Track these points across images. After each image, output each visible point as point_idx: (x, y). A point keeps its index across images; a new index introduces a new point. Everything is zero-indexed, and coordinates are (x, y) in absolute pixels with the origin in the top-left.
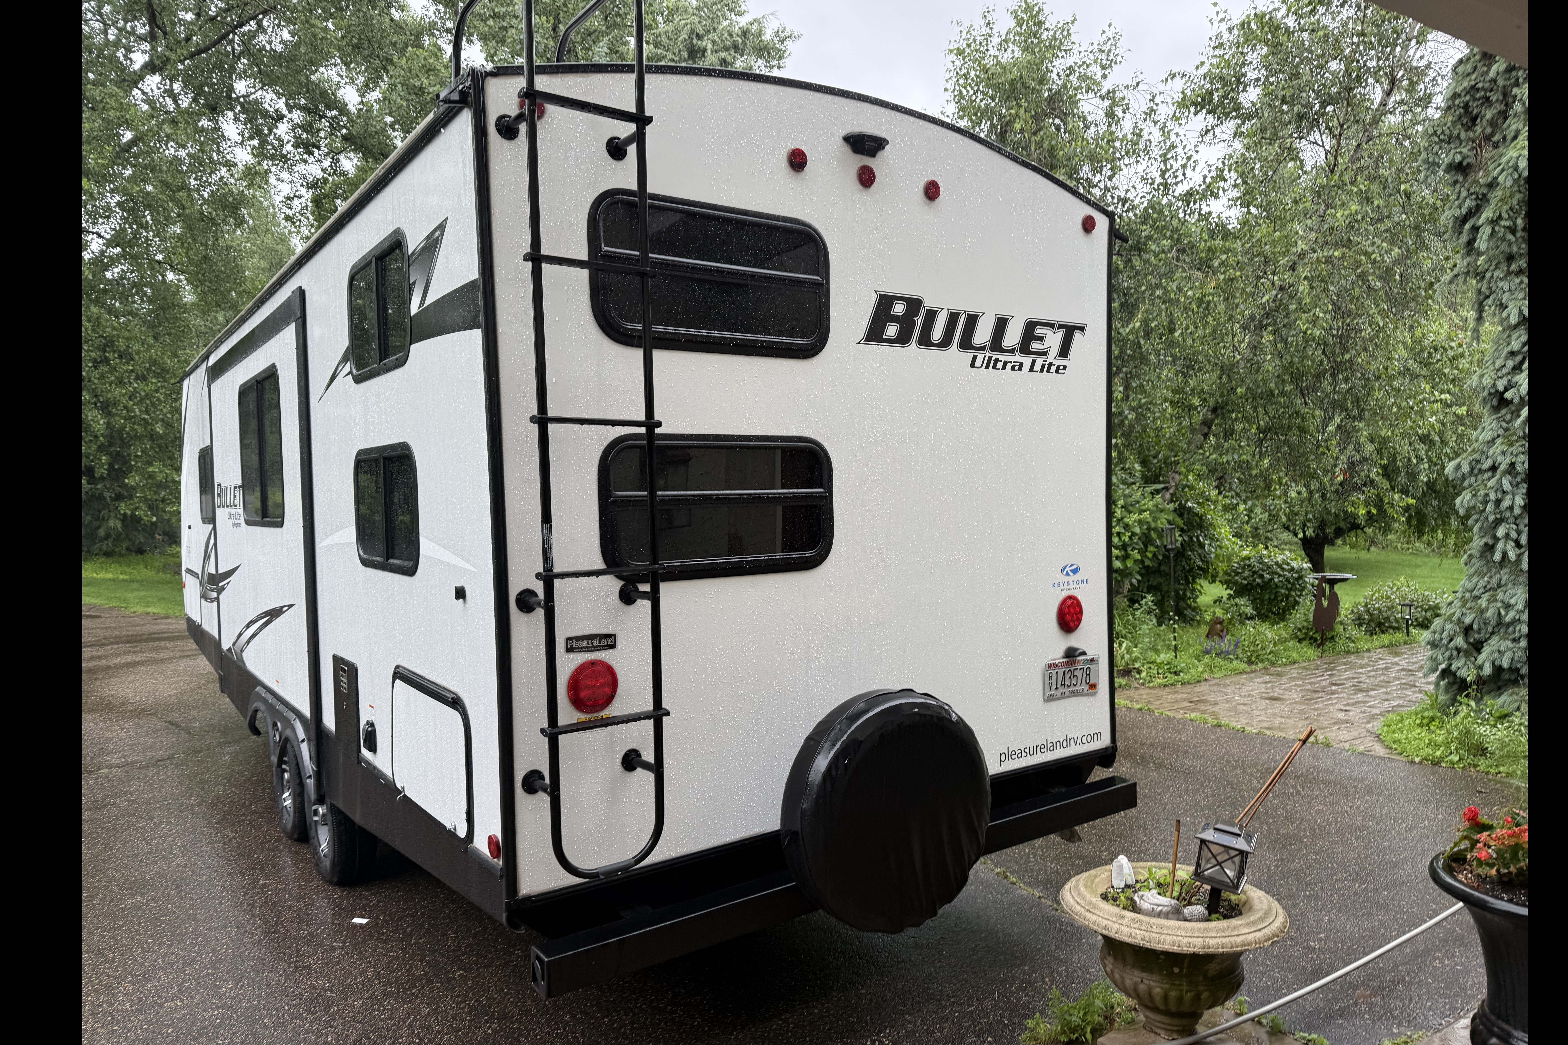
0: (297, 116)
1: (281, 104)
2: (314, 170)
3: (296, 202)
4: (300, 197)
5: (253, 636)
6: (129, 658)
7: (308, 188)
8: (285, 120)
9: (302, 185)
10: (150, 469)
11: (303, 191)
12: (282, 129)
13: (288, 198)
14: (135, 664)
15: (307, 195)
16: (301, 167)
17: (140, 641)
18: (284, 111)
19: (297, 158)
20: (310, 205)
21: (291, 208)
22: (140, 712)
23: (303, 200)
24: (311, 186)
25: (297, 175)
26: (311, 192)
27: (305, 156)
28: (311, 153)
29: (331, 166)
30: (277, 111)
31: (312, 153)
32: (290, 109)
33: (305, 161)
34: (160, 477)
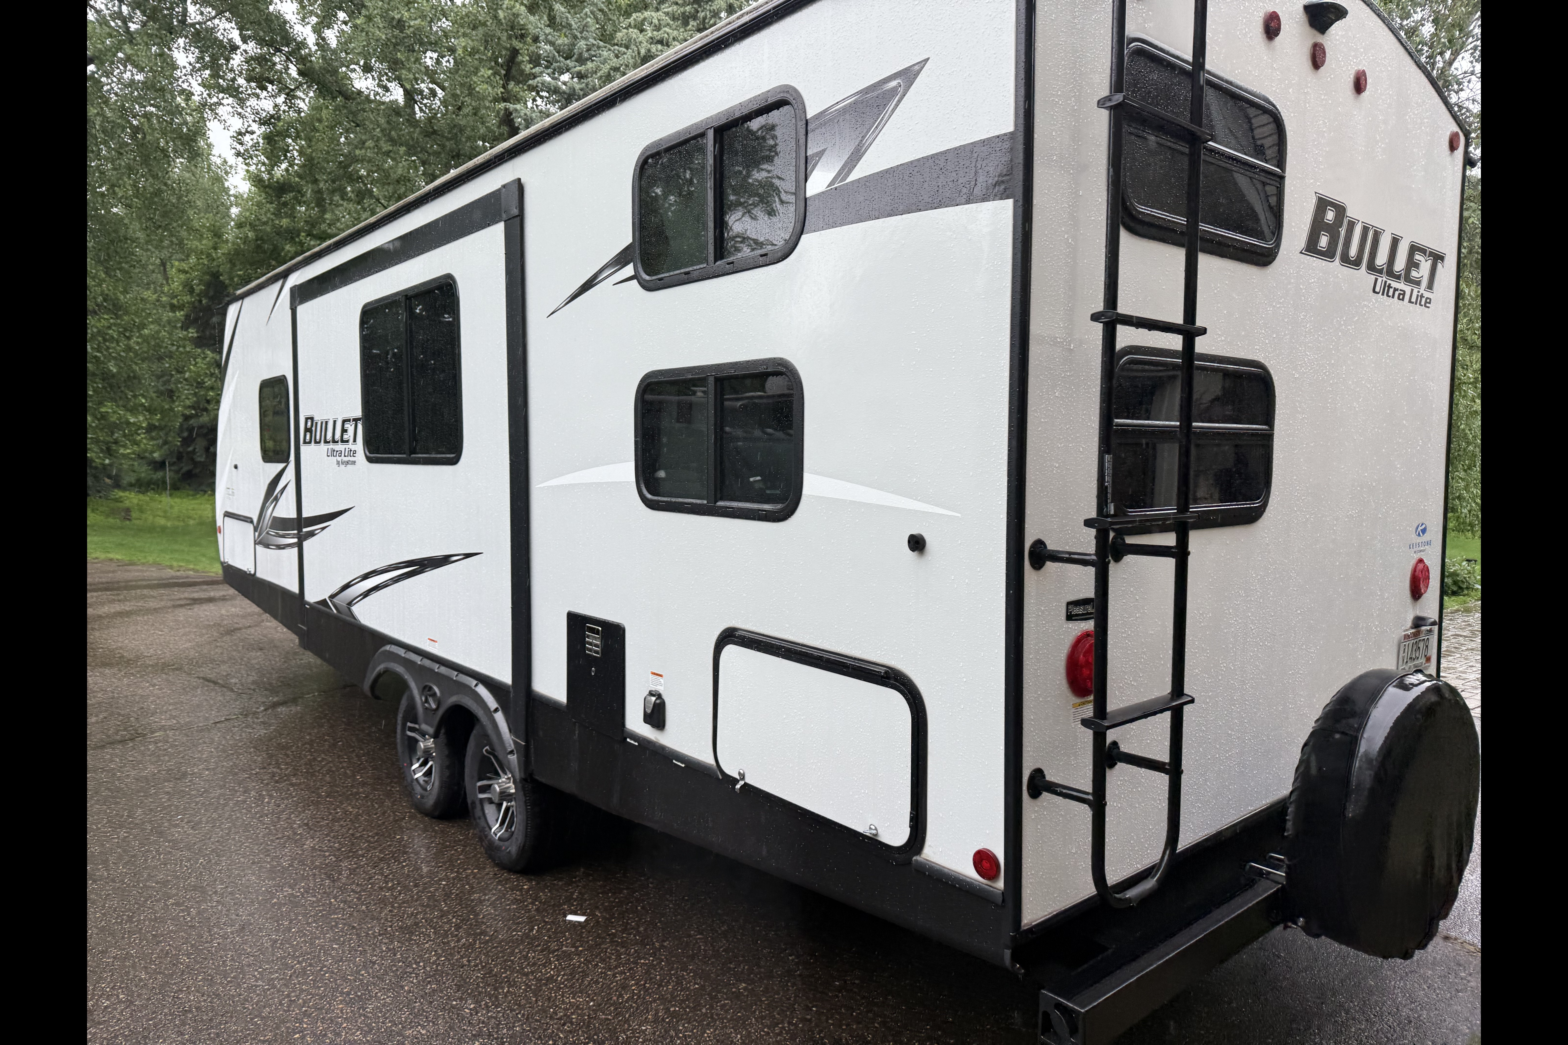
0: (252, 48)
1: (235, 35)
2: (266, 104)
3: (247, 138)
4: (252, 133)
5: (377, 588)
6: (118, 607)
7: (261, 124)
8: (238, 52)
9: (254, 121)
10: (103, 410)
11: (255, 127)
12: (237, 60)
13: (240, 133)
14: (128, 614)
15: (259, 130)
16: (253, 102)
17: (118, 589)
18: (238, 41)
19: (249, 92)
20: (261, 141)
21: (241, 144)
22: (164, 667)
23: (254, 136)
24: (263, 122)
25: (249, 110)
26: (263, 128)
27: (258, 91)
28: (263, 88)
29: (285, 102)
30: (230, 40)
31: (266, 89)
32: (245, 40)
33: (258, 97)
34: (114, 418)
